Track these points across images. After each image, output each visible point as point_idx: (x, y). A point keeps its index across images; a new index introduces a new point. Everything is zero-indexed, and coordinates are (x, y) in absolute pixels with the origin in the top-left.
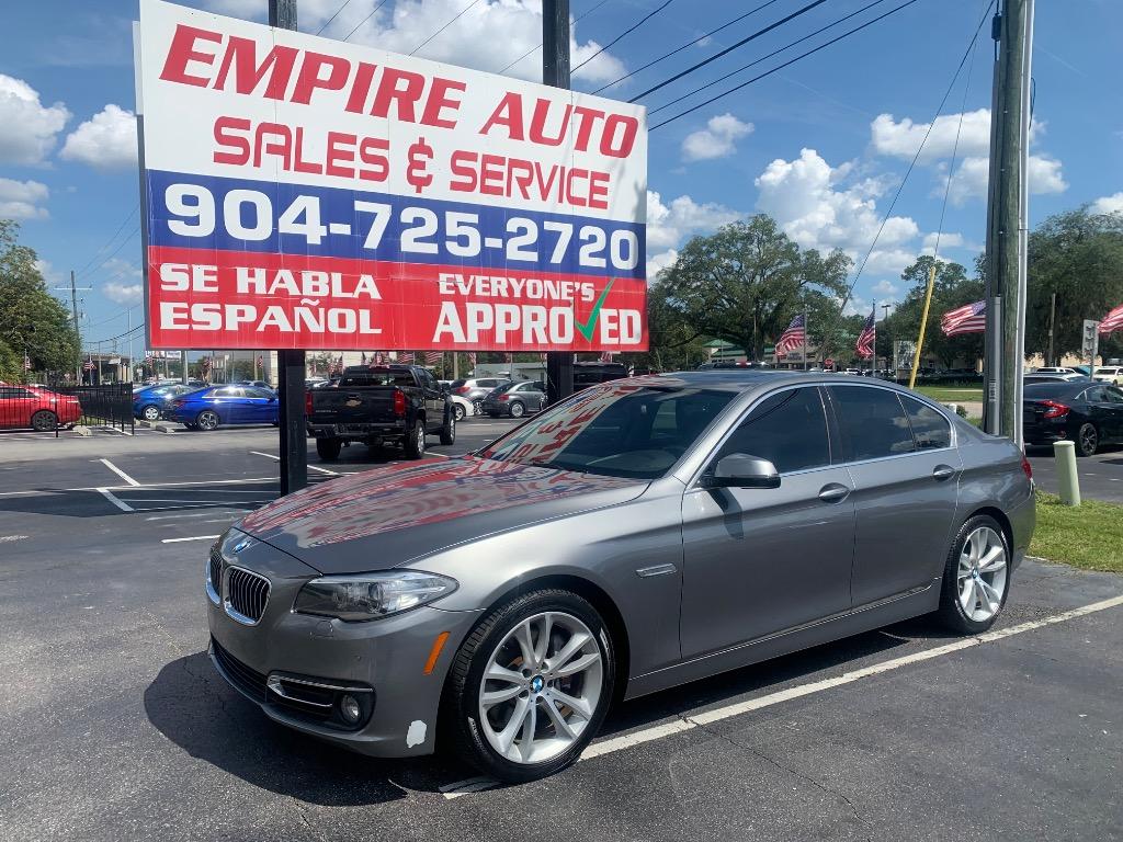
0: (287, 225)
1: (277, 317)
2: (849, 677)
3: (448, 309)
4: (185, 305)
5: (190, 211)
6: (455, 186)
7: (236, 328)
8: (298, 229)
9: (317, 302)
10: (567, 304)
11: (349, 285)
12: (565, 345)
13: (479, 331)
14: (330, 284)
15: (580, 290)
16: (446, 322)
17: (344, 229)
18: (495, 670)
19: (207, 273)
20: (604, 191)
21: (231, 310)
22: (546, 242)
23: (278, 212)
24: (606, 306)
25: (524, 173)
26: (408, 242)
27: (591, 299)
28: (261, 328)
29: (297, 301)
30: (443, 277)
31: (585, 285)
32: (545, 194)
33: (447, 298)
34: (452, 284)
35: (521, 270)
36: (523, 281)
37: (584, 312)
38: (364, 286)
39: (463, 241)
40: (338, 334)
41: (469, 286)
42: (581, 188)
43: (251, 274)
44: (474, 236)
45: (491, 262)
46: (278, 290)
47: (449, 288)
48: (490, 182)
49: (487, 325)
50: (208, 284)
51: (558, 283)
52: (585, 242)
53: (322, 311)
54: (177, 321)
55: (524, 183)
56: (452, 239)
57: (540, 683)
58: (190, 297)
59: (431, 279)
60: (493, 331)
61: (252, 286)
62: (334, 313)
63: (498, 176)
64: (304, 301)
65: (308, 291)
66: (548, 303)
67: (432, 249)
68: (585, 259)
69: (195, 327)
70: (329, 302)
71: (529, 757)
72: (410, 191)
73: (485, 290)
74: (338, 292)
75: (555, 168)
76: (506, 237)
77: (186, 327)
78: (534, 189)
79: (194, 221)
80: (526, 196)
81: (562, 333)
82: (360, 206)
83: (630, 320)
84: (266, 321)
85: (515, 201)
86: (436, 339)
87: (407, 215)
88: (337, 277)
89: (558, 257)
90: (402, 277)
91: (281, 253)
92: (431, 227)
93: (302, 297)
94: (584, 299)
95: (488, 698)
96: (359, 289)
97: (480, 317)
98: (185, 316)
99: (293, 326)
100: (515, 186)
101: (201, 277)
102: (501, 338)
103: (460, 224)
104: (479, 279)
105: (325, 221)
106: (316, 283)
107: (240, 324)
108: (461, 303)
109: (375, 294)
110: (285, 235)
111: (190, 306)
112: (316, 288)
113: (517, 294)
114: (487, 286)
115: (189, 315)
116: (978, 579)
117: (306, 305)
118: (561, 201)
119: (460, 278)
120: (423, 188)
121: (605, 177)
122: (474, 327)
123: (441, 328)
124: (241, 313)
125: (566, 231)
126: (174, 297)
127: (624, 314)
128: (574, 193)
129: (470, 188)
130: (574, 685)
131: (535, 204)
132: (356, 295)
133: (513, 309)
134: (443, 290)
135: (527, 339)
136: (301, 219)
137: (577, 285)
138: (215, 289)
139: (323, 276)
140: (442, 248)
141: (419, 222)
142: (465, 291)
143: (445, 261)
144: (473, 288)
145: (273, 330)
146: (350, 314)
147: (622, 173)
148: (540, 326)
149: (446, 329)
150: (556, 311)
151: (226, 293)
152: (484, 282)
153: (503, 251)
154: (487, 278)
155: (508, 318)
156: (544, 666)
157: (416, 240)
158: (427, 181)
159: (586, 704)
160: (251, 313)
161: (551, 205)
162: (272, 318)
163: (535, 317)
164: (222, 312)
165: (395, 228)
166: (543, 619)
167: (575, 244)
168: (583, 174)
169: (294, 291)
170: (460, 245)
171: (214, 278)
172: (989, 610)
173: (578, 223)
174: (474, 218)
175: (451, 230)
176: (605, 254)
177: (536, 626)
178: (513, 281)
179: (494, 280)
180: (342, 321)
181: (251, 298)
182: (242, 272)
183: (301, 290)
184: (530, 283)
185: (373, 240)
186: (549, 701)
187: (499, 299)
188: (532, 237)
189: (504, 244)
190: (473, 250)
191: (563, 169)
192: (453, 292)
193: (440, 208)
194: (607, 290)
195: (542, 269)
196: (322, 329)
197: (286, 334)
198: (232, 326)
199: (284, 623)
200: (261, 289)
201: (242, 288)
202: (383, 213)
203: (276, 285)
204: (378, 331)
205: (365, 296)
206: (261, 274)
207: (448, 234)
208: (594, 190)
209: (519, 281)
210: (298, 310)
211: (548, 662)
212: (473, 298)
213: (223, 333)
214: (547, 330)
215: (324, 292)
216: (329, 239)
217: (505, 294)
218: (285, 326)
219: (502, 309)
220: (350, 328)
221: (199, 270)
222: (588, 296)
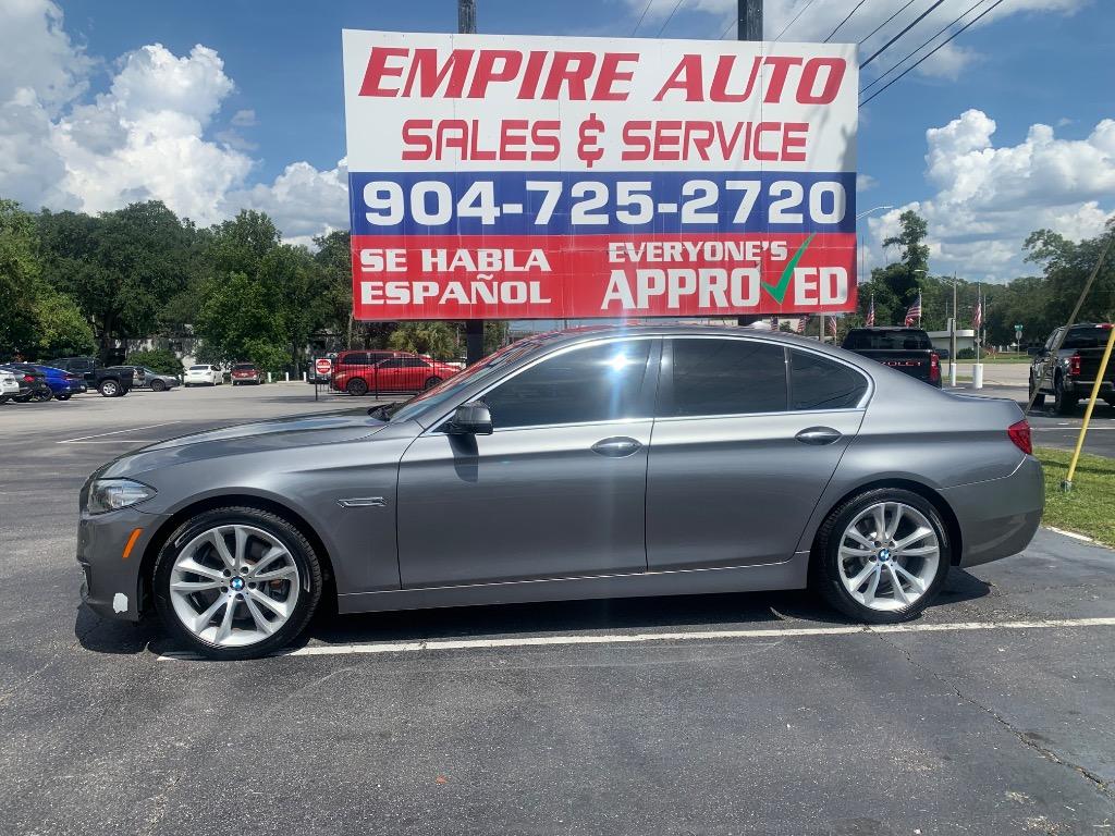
0: (465, 209)
1: (456, 291)
3: (618, 277)
4: (380, 284)
5: (383, 204)
6: (627, 156)
7: (422, 302)
8: (475, 212)
9: (492, 276)
10: (754, 264)
11: (520, 260)
12: (750, 308)
13: (650, 297)
14: (503, 259)
15: (769, 249)
16: (615, 289)
17: (516, 209)
19: (398, 256)
20: (801, 142)
21: (418, 286)
22: (729, 202)
23: (456, 198)
24: (801, 265)
25: (704, 134)
26: (578, 216)
27: (783, 257)
28: (443, 301)
29: (474, 276)
30: (613, 246)
31: (774, 245)
32: (727, 153)
33: (617, 266)
34: (622, 252)
35: (698, 233)
36: (700, 243)
37: (773, 272)
38: (535, 259)
39: (634, 209)
40: (510, 305)
41: (640, 255)
42: (771, 142)
43: (434, 255)
44: (647, 203)
45: (665, 227)
46: (457, 268)
47: (618, 256)
48: (664, 148)
49: (659, 290)
50: (398, 265)
51: (742, 243)
52: (776, 198)
53: (495, 284)
54: (374, 297)
55: (702, 145)
56: (623, 208)
58: (384, 276)
59: (601, 250)
60: (664, 297)
61: (435, 265)
62: (506, 286)
63: (674, 140)
64: (479, 277)
65: (483, 267)
66: (729, 265)
67: (603, 220)
68: (775, 215)
69: (389, 302)
70: (502, 276)
72: (581, 166)
73: (656, 256)
74: (510, 267)
75: (740, 125)
76: (681, 200)
77: (381, 302)
78: (715, 150)
79: (386, 212)
80: (705, 157)
81: (745, 295)
82: (531, 186)
83: (833, 278)
84: (447, 295)
85: (694, 163)
86: (605, 306)
87: (578, 190)
88: (509, 253)
89: (742, 216)
90: (572, 249)
91: (459, 235)
92: (602, 198)
93: (478, 273)
94: (773, 259)
96: (530, 262)
97: (651, 283)
98: (380, 293)
99: (470, 298)
100: (693, 147)
101: (393, 259)
102: (673, 303)
103: (631, 193)
104: (651, 246)
105: (498, 203)
106: (490, 260)
107: (425, 298)
108: (630, 269)
109: (545, 267)
110: (462, 218)
111: (385, 284)
112: (490, 264)
113: (693, 258)
114: (659, 251)
115: (384, 292)
117: (481, 280)
118: (746, 157)
119: (630, 246)
120: (594, 162)
121: (804, 127)
122: (644, 293)
123: (609, 295)
124: (426, 289)
125: (753, 189)
126: (371, 277)
127: (825, 272)
128: (763, 148)
129: (642, 156)
131: (716, 163)
132: (527, 268)
133: (689, 274)
134: (613, 258)
135: (704, 302)
136: (477, 203)
137: (765, 245)
138: (404, 269)
139: (497, 253)
140: (613, 219)
141: (590, 195)
142: (635, 258)
143: (615, 230)
144: (645, 254)
145: (453, 303)
146: (521, 286)
147: (825, 118)
148: (719, 290)
149: (615, 296)
150: (738, 273)
151: (413, 272)
152: (656, 248)
153: (678, 215)
154: (659, 244)
155: (682, 282)
157: (586, 213)
158: (599, 154)
160: (434, 289)
161: (735, 163)
162: (452, 292)
163: (713, 280)
164: (410, 288)
165: (566, 203)
167: (763, 202)
168: (774, 126)
169: (470, 267)
170: (631, 213)
171: (403, 260)
173: (767, 179)
174: (647, 186)
175: (623, 199)
176: (803, 208)
178: (689, 245)
179: (667, 245)
180: (514, 293)
181: (434, 275)
182: (426, 254)
183: (477, 268)
184: (708, 246)
185: (543, 217)
187: (673, 264)
188: (712, 196)
189: (680, 209)
190: (646, 216)
191: (749, 124)
192: (623, 260)
193: (611, 180)
194: (804, 247)
195: (725, 229)
196: (495, 301)
197: (466, 307)
198: (419, 300)
200: (442, 267)
201: (427, 267)
202: (554, 190)
203: (455, 263)
204: (549, 301)
205: (536, 269)
206: (442, 254)
207: (619, 204)
208: (787, 142)
209: (695, 246)
210: (474, 285)
212: (644, 264)
213: (411, 306)
214: (728, 293)
215: (497, 267)
216: (503, 220)
217: (678, 258)
218: (463, 299)
219: (674, 274)
220: (521, 298)
221: (391, 254)
222: (779, 256)
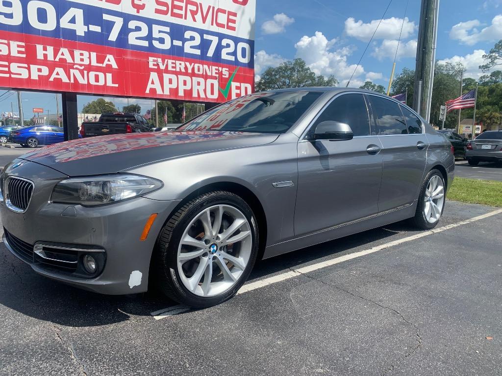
0: (65, 23)
2: (375, 249)
3: (154, 76)
4: (6, 63)
5: (7, 10)
6: (157, 11)
7: (37, 78)
8: (71, 26)
9: (83, 67)
10: (215, 78)
11: (100, 59)
12: (214, 99)
13: (170, 88)
14: (90, 58)
15: (222, 71)
16: (153, 83)
17: (97, 29)
18: (187, 239)
19: (19, 46)
20: (234, 22)
21: (34, 68)
22: (204, 45)
23: (59, 16)
24: (234, 81)
25: (194, 8)
26: (132, 39)
27: (227, 76)
28: (51, 79)
29: (72, 66)
30: (151, 59)
31: (224, 69)
32: (204, 20)
33: (153, 70)
34: (156, 63)
35: (191, 58)
36: (193, 64)
37: (224, 83)
38: (109, 60)
39: (162, 41)
40: (95, 86)
41: (165, 65)
42: (222, 18)
43: (45, 49)
44: (167, 39)
45: (176, 53)
46: (60, 59)
47: (154, 65)
48: (176, 11)
49: (174, 86)
50: (19, 52)
51: (211, 67)
52: (224, 47)
53: (85, 72)
54: (2, 72)
55: (194, 13)
56: (156, 39)
57: (215, 248)
58: (9, 59)
59: (144, 60)
60: (177, 89)
61: (45, 56)
62: (92, 74)
63: (180, 8)
64: (75, 66)
65: (77, 61)
66: (206, 77)
67: (145, 44)
68: (224, 56)
69: (13, 76)
70: (89, 68)
71: (208, 292)
72: (133, 12)
73: (173, 67)
74: (94, 63)
75: (209, 7)
76: (184, 41)
77: (7, 75)
78: (198, 17)
79: (10, 16)
80: (194, 20)
81: (212, 93)
82: (106, 17)
83: (246, 88)
84: (54, 76)
85: (188, 22)
86: (147, 91)
87: (132, 24)
88: (94, 55)
89: (210, 53)
90: (129, 57)
91: (61, 39)
92: (144, 32)
93: (74, 64)
94: (223, 76)
95: (183, 257)
96: (106, 62)
97: (170, 81)
98: (6, 69)
99: (69, 79)
100: (189, 13)
101: (15, 48)
102: (181, 93)
103: (160, 32)
104: (170, 61)
105: (87, 23)
106: (82, 57)
107: (39, 76)
108: (160, 73)
109: (115, 66)
110: (63, 29)
111: (9, 64)
112: (82, 60)
113: (190, 71)
114: (174, 65)
115: (9, 68)
116: (431, 202)
117: (77, 69)
118: (212, 24)
119: (160, 60)
120: (140, 10)
121: (235, 15)
122: (167, 86)
123: (150, 86)
124: (40, 70)
125: (215, 40)
127: (243, 85)
128: (219, 21)
129: (165, 13)
130: (235, 249)
131: (199, 24)
132: (104, 65)
133: (188, 79)
134: (151, 66)
135: (195, 95)
136: (73, 21)
137: (220, 69)
138: (24, 56)
139: (86, 54)
140: (151, 44)
141: (138, 29)
142: (162, 67)
143: (152, 51)
144: (167, 66)
145: (58, 81)
146: (101, 75)
147: (243, 13)
148: (201, 88)
149: (153, 86)
150: (209, 81)
151: (30, 58)
152: (173, 63)
153: (182, 48)
154: (174, 61)
155: (185, 83)
156: (218, 238)
157: (137, 38)
158: (142, 7)
159: (242, 261)
160: (45, 71)
161: (207, 26)
162: (58, 74)
163: (199, 84)
164: (29, 69)
165: (125, 31)
166: (218, 209)
167: (219, 48)
168: (224, 11)
169: (69, 60)
170: (160, 43)
171: (23, 50)
172: (435, 217)
173: (221, 37)
174: (167, 29)
175: (156, 34)
176: (234, 54)
177: (213, 214)
178: (188, 64)
179: (178, 63)
180: (97, 79)
181: (45, 62)
182: (39, 48)
183: (74, 61)
184: (196, 66)
185: (113, 36)
186: (221, 259)
187: (180, 73)
188: (197, 41)
189: (183, 44)
190: (167, 46)
191: (213, 8)
192: (156, 67)
193: (150, 22)
194: (235, 73)
195: (202, 59)
196: (85, 82)
197: (67, 84)
198: (35, 77)
199: (44, 209)
200: (51, 58)
201: (40, 55)
202: (119, 22)
203: (59, 56)
204: (117, 85)
205: (109, 67)
206: (50, 49)
207: (153, 36)
208: (229, 20)
209: (191, 64)
210: (72, 71)
211: (220, 236)
212: (167, 71)
213: (29, 80)
214: (205, 90)
215: (86, 62)
216: (89, 33)
217: (183, 70)
218: (65, 79)
219: (182, 78)
220: (101, 82)
221: (14, 44)
222: (225, 75)
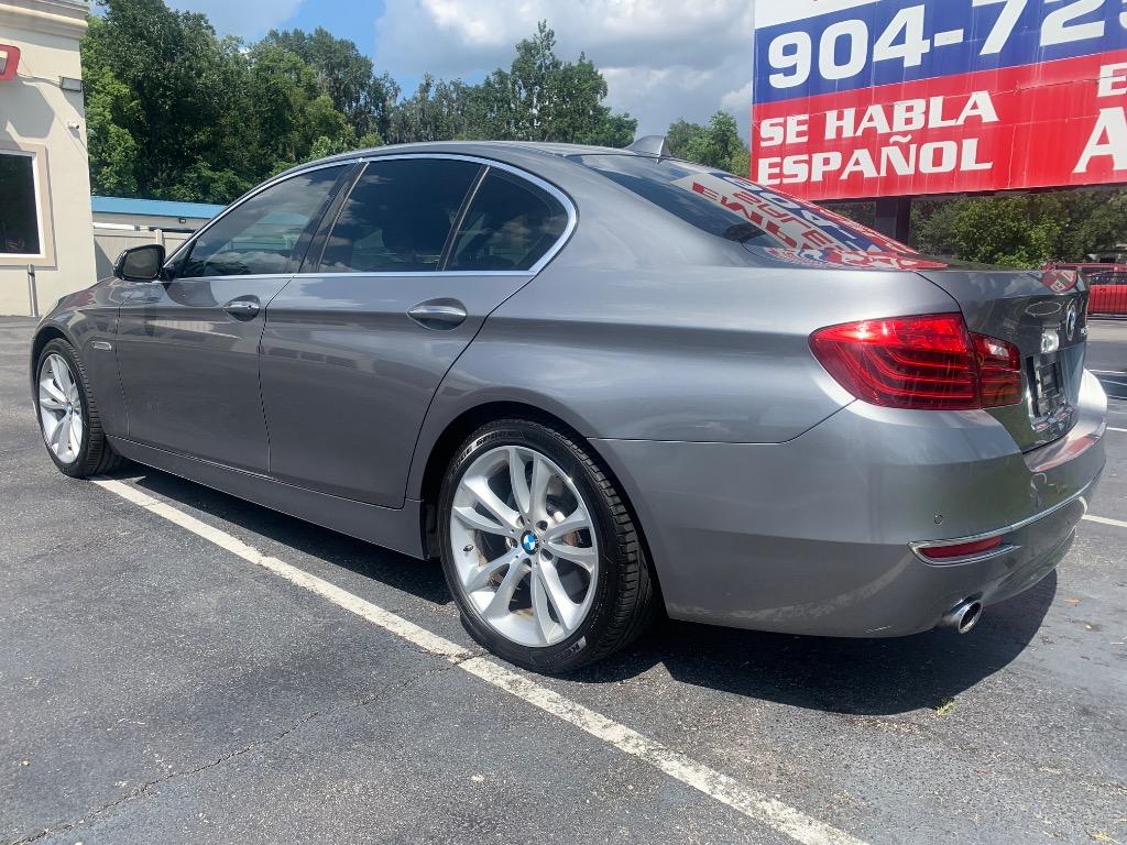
0: (883, 51)
1: (863, 163)
3: (1110, 118)
4: (777, 160)
5: (787, 62)
7: (820, 178)
8: (897, 52)
9: (909, 137)
11: (950, 111)
14: (927, 113)
16: (1103, 140)
17: (954, 37)
19: (800, 123)
21: (818, 158)
23: (874, 36)
26: (1053, 31)
28: (844, 176)
29: (885, 140)
30: (1107, 71)
33: (1111, 102)
38: (975, 106)
40: (932, 176)
43: (840, 117)
46: (866, 130)
47: (1116, 85)
50: (799, 134)
53: (913, 147)
54: (771, 176)
58: (783, 151)
59: (1085, 79)
61: (839, 130)
62: (928, 150)
64: (893, 139)
65: (899, 125)
67: (1094, 30)
69: (786, 181)
70: (923, 136)
74: (936, 121)
77: (777, 181)
79: (791, 71)
84: (850, 168)
86: (1081, 167)
88: (937, 103)
90: (1036, 84)
91: (873, 86)
93: (892, 135)
96: (967, 112)
98: (777, 170)
99: (878, 169)
101: (793, 128)
105: (929, 32)
106: (909, 115)
107: (824, 174)
109: (990, 116)
110: (879, 63)
111: (782, 160)
112: (909, 121)
115: (781, 170)
117: (896, 143)
123: (1091, 151)
124: (826, 162)
126: (770, 152)
132: (961, 121)
134: (1105, 90)
136: (900, 39)
138: (806, 139)
139: (919, 104)
140: (1112, 26)
143: (1113, 44)
145: (857, 177)
146: (949, 148)
149: (1102, 150)
151: (815, 141)
157: (1066, 24)
160: (836, 160)
162: (857, 163)
164: (809, 162)
165: (1033, 16)
169: (883, 128)
171: (805, 128)
180: (938, 157)
181: (837, 143)
182: (831, 116)
183: (891, 128)
185: (995, 43)
192: (1123, 91)
196: (911, 171)
197: (872, 181)
198: (817, 177)
200: (848, 133)
201: (830, 134)
203: (865, 124)
204: (988, 166)
205: (974, 122)
206: (850, 113)
210: (885, 151)
213: (808, 185)
215: (918, 124)
216: (933, 58)
218: (869, 171)
220: (948, 165)
221: (792, 121)
